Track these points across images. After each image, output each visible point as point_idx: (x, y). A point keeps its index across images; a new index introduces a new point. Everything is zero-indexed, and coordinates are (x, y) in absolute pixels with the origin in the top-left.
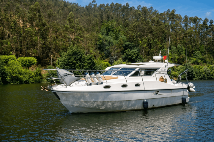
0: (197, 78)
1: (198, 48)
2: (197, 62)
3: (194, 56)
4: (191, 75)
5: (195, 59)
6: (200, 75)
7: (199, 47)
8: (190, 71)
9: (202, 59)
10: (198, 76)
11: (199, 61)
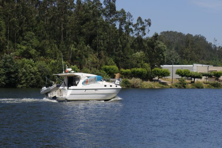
0: (24, 85)
1: (32, 27)
2: (28, 53)
3: (24, 42)
4: (13, 78)
5: (24, 48)
6: (32, 79)
7: (34, 24)
8: (12, 70)
9: (37, 49)
10: (27, 80)
11: (33, 52)
